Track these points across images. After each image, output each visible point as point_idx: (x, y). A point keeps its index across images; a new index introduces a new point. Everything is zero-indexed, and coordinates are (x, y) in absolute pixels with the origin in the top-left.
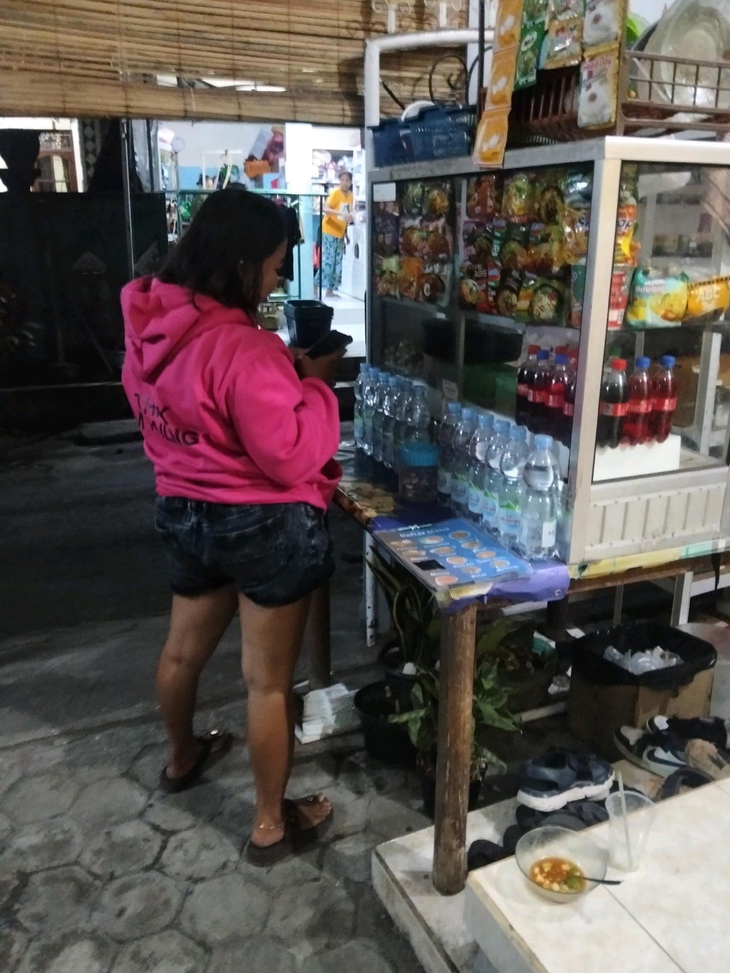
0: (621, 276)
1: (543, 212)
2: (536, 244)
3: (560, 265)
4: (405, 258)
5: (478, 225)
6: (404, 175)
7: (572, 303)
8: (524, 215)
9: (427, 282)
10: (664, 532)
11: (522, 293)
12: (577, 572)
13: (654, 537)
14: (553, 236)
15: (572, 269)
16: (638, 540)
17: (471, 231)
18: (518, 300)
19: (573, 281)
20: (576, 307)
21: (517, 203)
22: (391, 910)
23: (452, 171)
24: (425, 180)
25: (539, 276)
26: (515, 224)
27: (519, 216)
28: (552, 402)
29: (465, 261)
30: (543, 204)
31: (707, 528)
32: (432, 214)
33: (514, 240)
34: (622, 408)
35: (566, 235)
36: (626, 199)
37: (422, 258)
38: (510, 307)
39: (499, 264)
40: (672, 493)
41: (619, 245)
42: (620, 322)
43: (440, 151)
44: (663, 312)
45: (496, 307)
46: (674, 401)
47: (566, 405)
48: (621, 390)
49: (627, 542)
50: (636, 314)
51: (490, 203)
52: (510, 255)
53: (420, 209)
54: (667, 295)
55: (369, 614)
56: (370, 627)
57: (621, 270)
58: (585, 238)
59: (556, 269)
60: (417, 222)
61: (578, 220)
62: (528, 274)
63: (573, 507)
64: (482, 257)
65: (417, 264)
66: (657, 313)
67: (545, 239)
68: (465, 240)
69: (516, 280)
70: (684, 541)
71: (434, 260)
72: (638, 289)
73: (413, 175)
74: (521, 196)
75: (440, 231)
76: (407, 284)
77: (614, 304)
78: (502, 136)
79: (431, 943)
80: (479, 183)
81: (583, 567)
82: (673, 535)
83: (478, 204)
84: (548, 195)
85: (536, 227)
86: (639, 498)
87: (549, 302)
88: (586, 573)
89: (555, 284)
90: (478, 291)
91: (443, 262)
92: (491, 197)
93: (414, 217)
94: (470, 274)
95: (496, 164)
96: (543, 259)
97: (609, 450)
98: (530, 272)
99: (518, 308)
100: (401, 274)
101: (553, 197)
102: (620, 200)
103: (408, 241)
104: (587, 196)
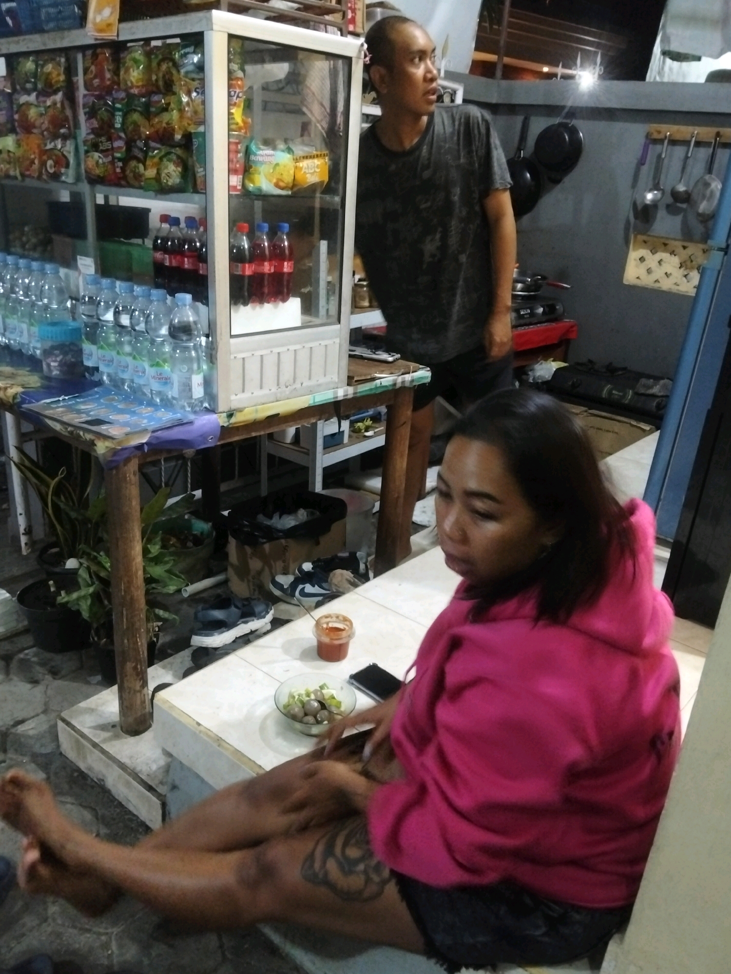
0: (237, 144)
1: (161, 83)
2: (157, 114)
3: (181, 132)
4: (22, 136)
5: (99, 97)
6: (14, 49)
7: (196, 169)
8: (143, 86)
9: (49, 158)
10: (294, 382)
11: (148, 162)
12: (226, 420)
13: (287, 387)
14: (172, 105)
15: (193, 136)
16: (274, 390)
17: (91, 104)
18: (145, 169)
19: (194, 147)
20: (200, 171)
21: (135, 75)
22: (82, 766)
23: (66, 43)
24: (37, 53)
25: (163, 144)
26: (135, 95)
27: (138, 87)
28: (187, 264)
29: (88, 134)
30: (161, 75)
31: (328, 379)
32: (48, 90)
33: (135, 110)
34: (249, 267)
35: (184, 104)
36: (235, 71)
37: (42, 134)
38: (138, 176)
39: (123, 135)
40: (297, 347)
41: (232, 114)
42: (239, 187)
43: (51, 25)
44: (275, 181)
45: (125, 178)
46: (291, 263)
47: (201, 265)
48: (247, 253)
49: (265, 391)
50: (252, 181)
51: (108, 75)
52: (132, 126)
53: (35, 84)
54: (277, 165)
55: (22, 522)
56: (23, 534)
57: (237, 139)
58: (201, 107)
59: (178, 137)
60: (32, 98)
61: (194, 90)
62: (153, 144)
63: (217, 359)
64: (104, 130)
65: (37, 142)
66: (270, 181)
67: (166, 109)
68: (85, 114)
69: (141, 150)
70: (311, 392)
71: (55, 136)
72: (252, 158)
73: (24, 49)
74: (138, 68)
75: (59, 105)
76: (28, 162)
77: (232, 170)
78: (114, 7)
79: (127, 777)
80: (95, 56)
81: (230, 415)
82: (302, 384)
83: (95, 77)
84: (164, 67)
85: (155, 98)
86: (271, 352)
87: (175, 169)
88: (233, 420)
89: (179, 151)
90: (104, 163)
91: (65, 138)
92: (109, 70)
93: (28, 92)
94: (95, 147)
95: (111, 35)
96: (165, 128)
97: (242, 309)
98: (154, 141)
99: (147, 177)
100: (19, 153)
101: (168, 68)
102: (230, 73)
103: (24, 117)
104: (200, 67)
